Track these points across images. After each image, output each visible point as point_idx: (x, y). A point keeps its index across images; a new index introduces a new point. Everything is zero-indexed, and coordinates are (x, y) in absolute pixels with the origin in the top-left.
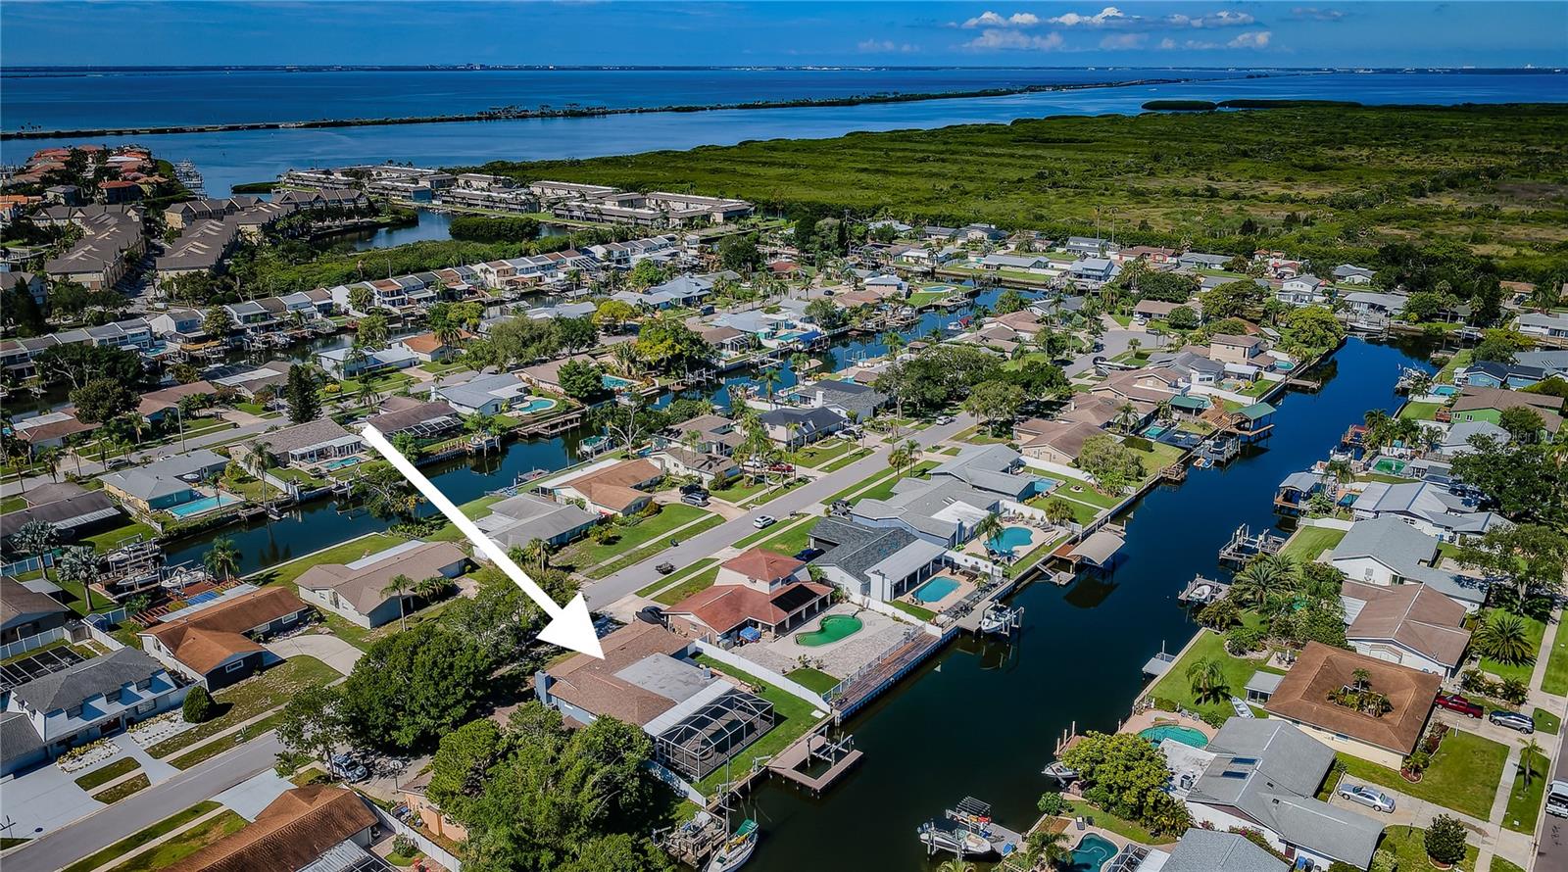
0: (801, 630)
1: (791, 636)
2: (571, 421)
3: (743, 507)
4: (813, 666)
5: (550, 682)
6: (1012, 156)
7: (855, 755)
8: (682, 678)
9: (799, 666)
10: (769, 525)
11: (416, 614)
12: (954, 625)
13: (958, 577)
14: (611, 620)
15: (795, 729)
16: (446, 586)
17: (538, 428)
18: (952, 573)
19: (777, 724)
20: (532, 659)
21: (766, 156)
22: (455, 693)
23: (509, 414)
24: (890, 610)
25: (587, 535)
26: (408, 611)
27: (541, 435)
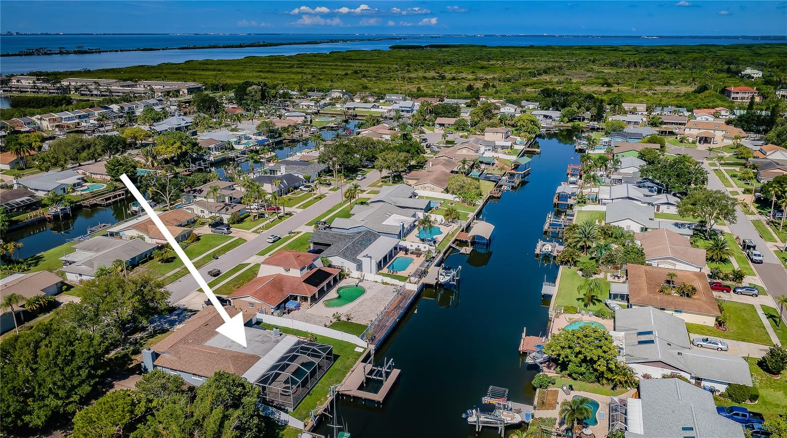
0: (326, 298)
1: (321, 303)
2: (119, 195)
3: (255, 232)
4: (344, 319)
5: (156, 356)
6: (336, 65)
7: (396, 372)
8: (258, 339)
9: (334, 320)
10: (277, 240)
11: (27, 324)
12: (421, 283)
13: (409, 256)
14: (186, 310)
15: (348, 362)
16: (49, 301)
17: (98, 200)
18: (406, 254)
19: (335, 361)
20: (131, 343)
21: (202, 67)
22: (79, 375)
23: (74, 194)
24: (379, 278)
25: (151, 258)
26: (20, 323)
27: (100, 205)
